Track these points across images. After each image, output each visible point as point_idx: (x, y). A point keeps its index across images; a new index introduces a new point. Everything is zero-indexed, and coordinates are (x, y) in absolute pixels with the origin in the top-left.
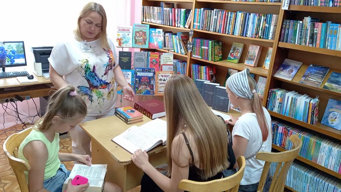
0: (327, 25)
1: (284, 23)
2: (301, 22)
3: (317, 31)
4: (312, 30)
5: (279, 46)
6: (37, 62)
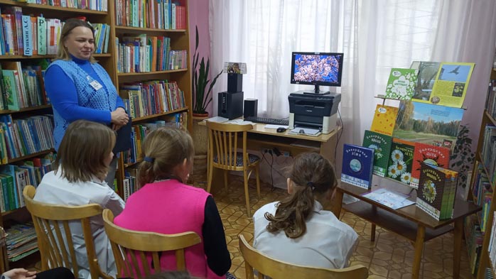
6: (291, 112)
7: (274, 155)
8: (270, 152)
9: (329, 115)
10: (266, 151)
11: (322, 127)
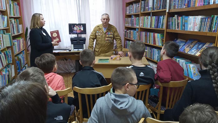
0: (183, 17)
1: (168, 19)
2: (174, 18)
3: (180, 21)
4: (178, 21)
5: (167, 31)
6: (72, 44)
7: (65, 61)
8: (63, 60)
9: (85, 44)
10: (61, 60)
11: (83, 48)
